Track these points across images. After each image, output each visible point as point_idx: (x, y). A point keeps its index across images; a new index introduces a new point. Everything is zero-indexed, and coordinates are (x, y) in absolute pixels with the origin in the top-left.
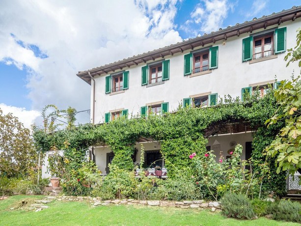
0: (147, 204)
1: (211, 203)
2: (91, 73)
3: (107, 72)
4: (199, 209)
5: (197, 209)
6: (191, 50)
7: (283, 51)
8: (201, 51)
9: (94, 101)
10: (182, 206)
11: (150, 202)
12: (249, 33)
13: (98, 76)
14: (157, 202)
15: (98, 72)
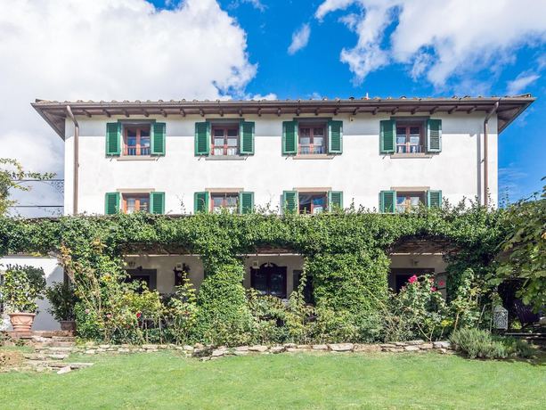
0: (329, 349)
1: (438, 343)
2: (72, 109)
3: (109, 115)
4: (420, 351)
5: (416, 352)
6: (294, 116)
7: (437, 150)
8: (313, 121)
9: (76, 165)
10: (393, 350)
11: (334, 347)
12: (390, 114)
13: (85, 117)
14: (349, 346)
15: (88, 111)
